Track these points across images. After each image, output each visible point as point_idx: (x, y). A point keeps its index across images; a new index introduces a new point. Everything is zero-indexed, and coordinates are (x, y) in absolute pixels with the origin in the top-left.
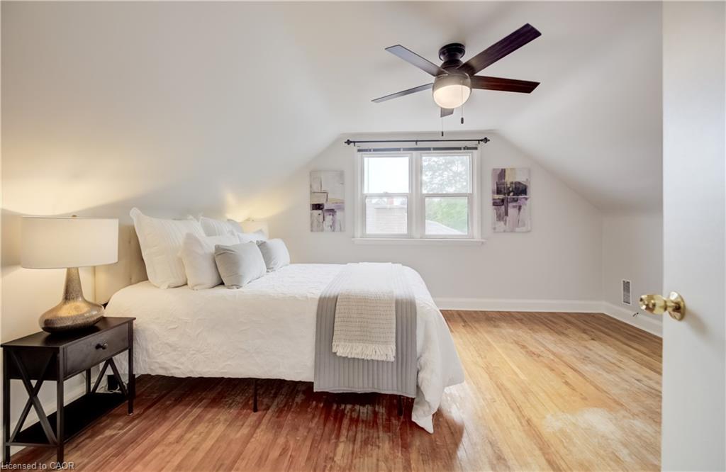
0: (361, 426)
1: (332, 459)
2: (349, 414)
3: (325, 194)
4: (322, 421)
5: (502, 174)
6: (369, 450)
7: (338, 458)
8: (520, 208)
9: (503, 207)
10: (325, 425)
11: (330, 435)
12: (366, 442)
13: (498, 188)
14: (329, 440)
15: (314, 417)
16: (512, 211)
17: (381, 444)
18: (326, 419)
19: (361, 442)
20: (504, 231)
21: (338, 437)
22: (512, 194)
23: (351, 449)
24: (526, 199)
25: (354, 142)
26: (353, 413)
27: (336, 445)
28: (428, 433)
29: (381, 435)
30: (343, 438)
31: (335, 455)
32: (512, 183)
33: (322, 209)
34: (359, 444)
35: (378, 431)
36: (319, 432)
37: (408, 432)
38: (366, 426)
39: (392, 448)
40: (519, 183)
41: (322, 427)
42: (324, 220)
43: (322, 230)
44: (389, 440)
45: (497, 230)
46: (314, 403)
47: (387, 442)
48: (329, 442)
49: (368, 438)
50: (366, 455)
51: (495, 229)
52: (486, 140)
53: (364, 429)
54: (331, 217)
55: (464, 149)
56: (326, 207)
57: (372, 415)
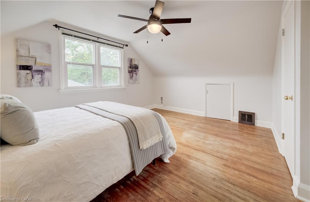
0: (150, 179)
1: (160, 199)
2: (139, 180)
3: (34, 58)
4: (133, 192)
5: (131, 60)
6: (164, 183)
7: (161, 196)
8: (136, 74)
9: (132, 74)
10: (137, 192)
11: (145, 193)
12: (160, 182)
13: (130, 66)
14: (148, 195)
15: (127, 194)
16: (134, 75)
17: (164, 178)
18: (134, 190)
19: (158, 183)
20: (132, 83)
21: (149, 190)
22: (134, 69)
23: (160, 189)
24: (138, 71)
25: (59, 27)
26: (140, 178)
27: (154, 194)
28: (169, 163)
29: (160, 176)
30: (152, 189)
31: (158, 196)
32: (134, 64)
33: (30, 70)
34: (159, 185)
35: (157, 176)
36: (139, 197)
37: (164, 167)
38: (151, 177)
39: (168, 176)
40: (136, 65)
41: (137, 194)
42: (33, 78)
43: (31, 85)
44: (164, 174)
45: (130, 83)
46: (117, 189)
47: (164, 176)
48: (149, 196)
49: (158, 180)
50: (166, 186)
51: (129, 82)
52: (127, 45)
53: (152, 179)
54: (40, 76)
55: (119, 47)
56: (34, 69)
57: (147, 172)
